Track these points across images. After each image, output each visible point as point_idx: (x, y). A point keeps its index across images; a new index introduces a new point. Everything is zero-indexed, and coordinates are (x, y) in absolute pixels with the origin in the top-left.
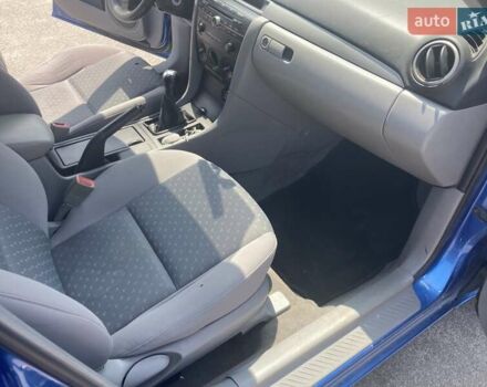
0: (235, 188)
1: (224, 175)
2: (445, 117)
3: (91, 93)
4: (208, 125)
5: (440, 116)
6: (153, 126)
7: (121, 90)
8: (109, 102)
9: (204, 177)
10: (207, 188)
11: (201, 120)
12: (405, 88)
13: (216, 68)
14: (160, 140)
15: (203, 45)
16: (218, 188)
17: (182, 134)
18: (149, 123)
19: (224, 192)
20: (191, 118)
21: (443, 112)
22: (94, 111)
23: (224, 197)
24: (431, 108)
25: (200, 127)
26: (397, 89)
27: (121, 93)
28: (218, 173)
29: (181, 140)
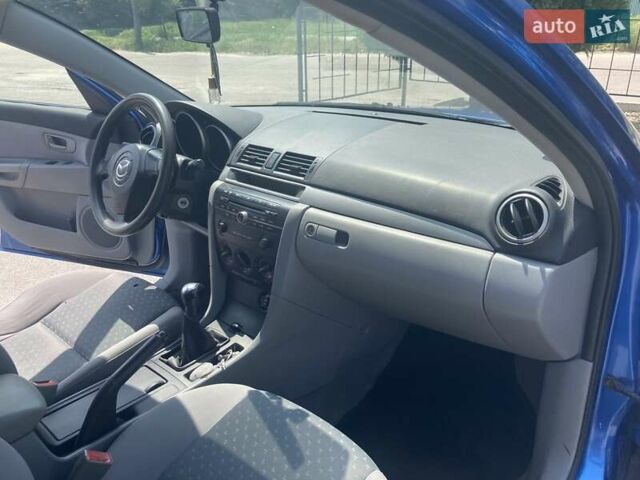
0: (309, 419)
1: (288, 405)
2: (554, 275)
3: (78, 334)
4: (247, 343)
5: (547, 275)
6: (173, 360)
7: (120, 321)
8: (106, 340)
9: (263, 413)
10: (271, 428)
11: (236, 339)
12: (496, 251)
13: (247, 270)
14: (187, 376)
15: (226, 248)
16: (286, 424)
17: (215, 361)
18: (166, 356)
19: (296, 428)
20: (222, 339)
21: (549, 270)
22: (86, 356)
23: (298, 436)
24: (534, 268)
25: (237, 348)
26: (487, 255)
27: (120, 325)
28: (280, 403)
29: (216, 370)
